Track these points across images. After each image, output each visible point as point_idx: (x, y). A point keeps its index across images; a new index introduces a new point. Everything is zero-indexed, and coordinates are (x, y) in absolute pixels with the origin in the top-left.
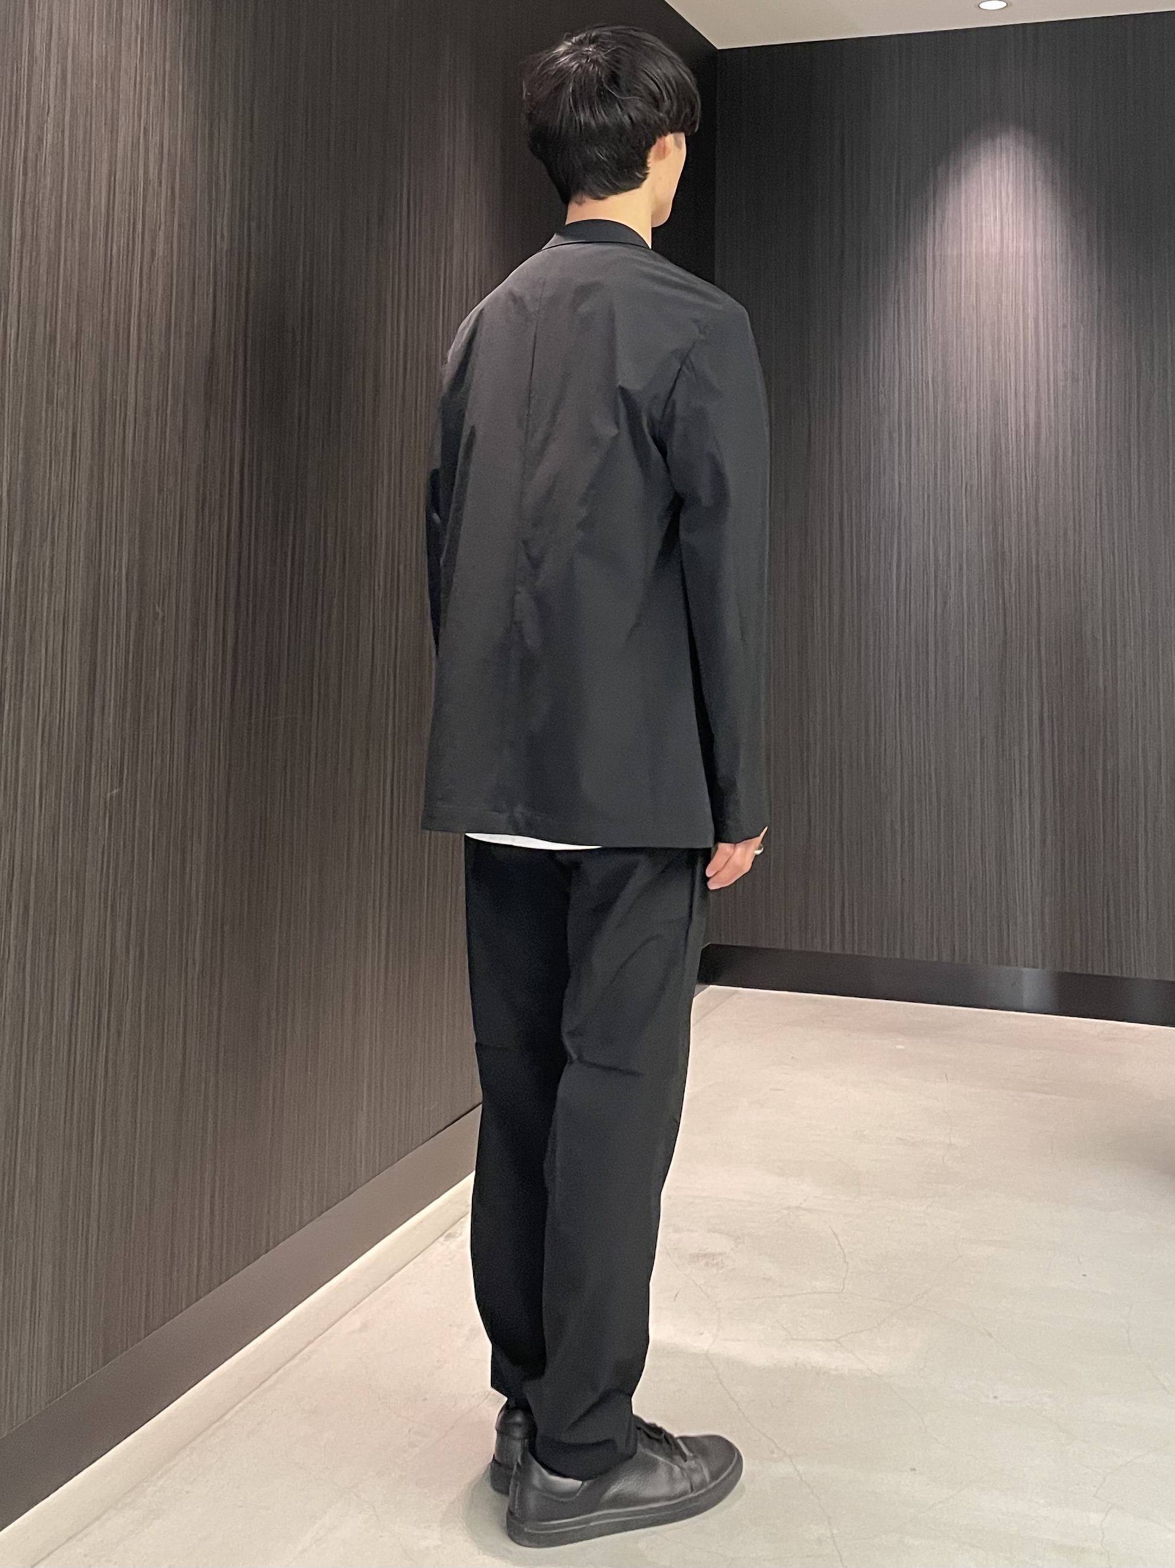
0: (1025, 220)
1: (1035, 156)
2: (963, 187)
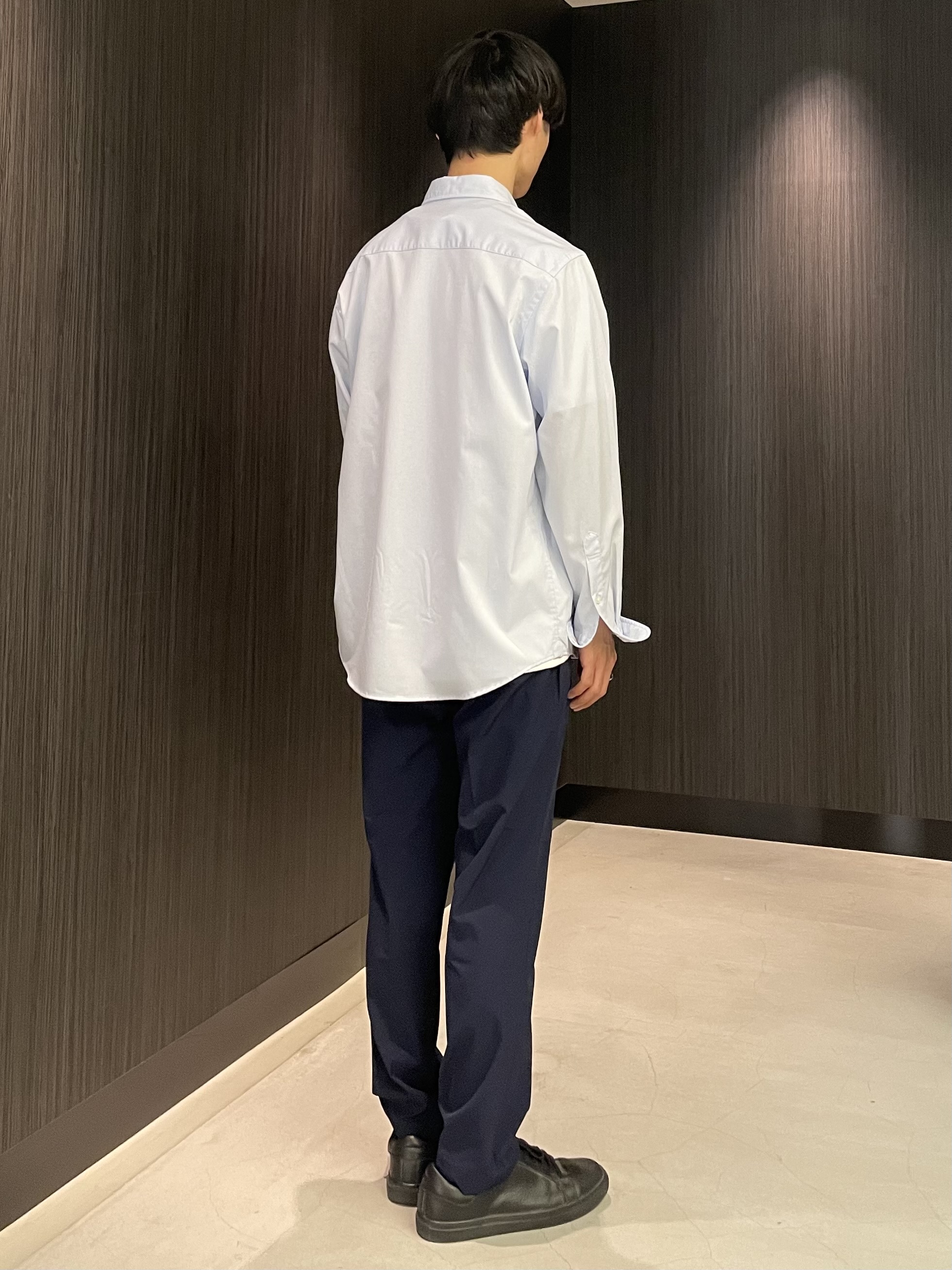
1: (851, 95)
2: (787, 123)
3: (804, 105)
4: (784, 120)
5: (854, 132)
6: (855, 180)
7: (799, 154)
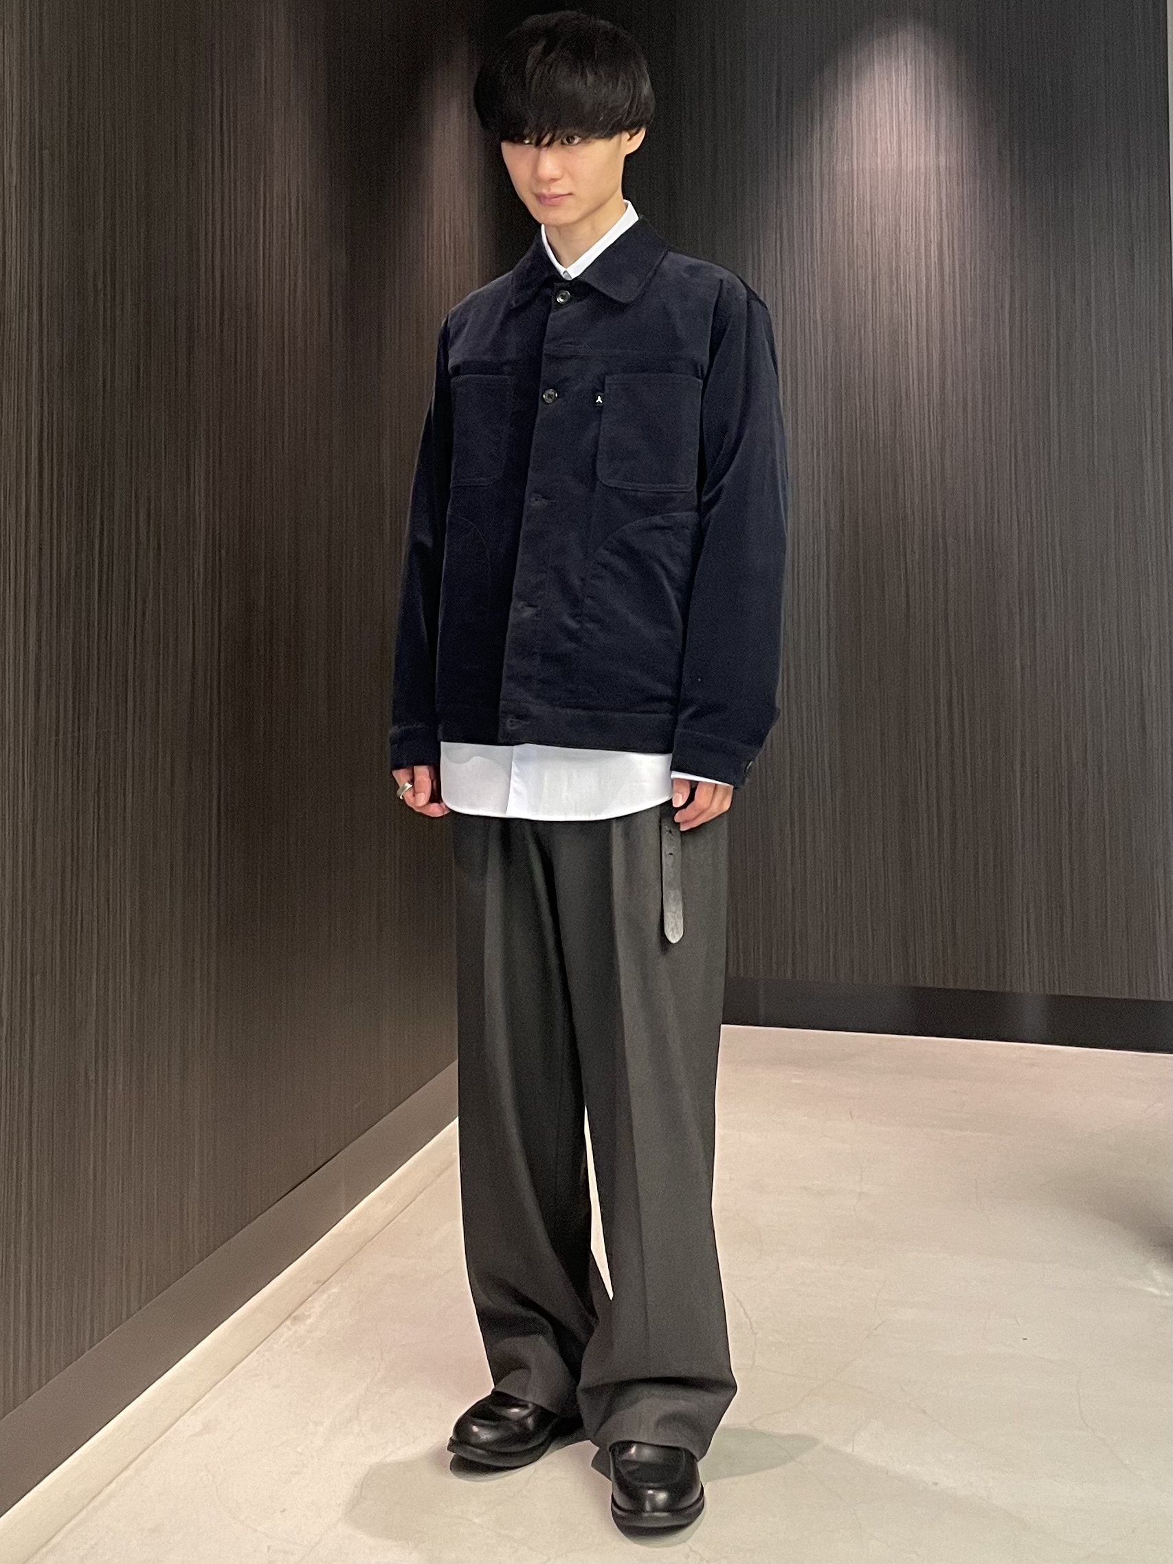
0: (927, 130)
1: (937, 54)
2: (854, 92)
3: (876, 67)
4: (850, 85)
5: (942, 104)
6: (944, 164)
7: (870, 133)
